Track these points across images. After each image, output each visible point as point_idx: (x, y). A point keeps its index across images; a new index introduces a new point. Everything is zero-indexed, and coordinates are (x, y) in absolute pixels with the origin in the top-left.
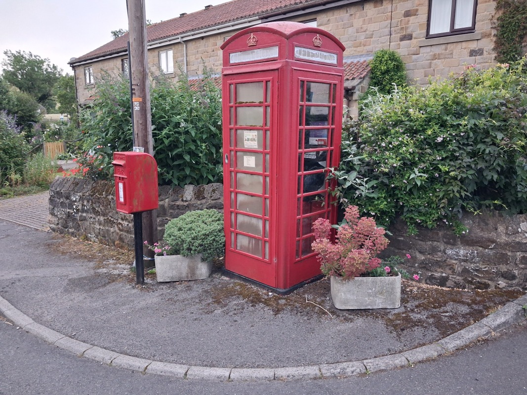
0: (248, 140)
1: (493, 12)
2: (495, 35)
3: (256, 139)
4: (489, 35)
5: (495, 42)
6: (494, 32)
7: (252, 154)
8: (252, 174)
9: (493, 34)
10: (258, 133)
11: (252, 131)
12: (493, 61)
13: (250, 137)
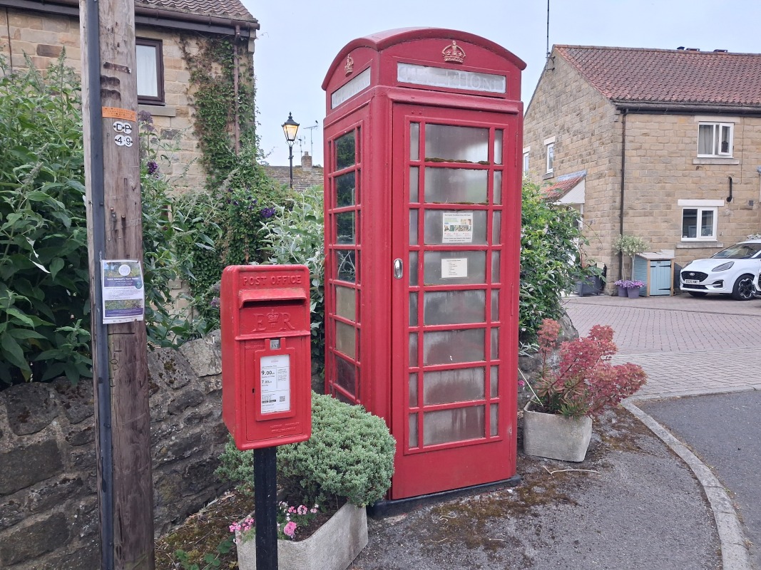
0: (453, 228)
1: (188, 85)
2: (193, 115)
3: (471, 226)
4: (186, 114)
5: (195, 124)
6: (192, 111)
7: (463, 253)
8: (462, 290)
9: (190, 114)
10: (474, 217)
11: (460, 213)
12: (194, 149)
13: (457, 224)
